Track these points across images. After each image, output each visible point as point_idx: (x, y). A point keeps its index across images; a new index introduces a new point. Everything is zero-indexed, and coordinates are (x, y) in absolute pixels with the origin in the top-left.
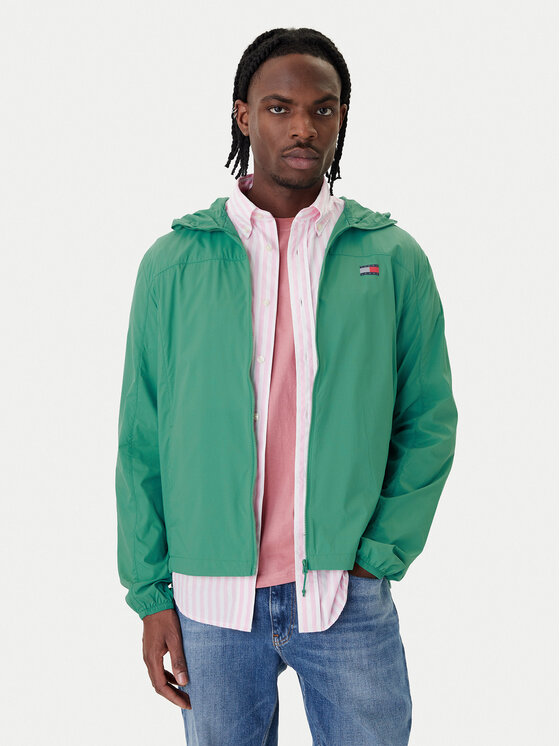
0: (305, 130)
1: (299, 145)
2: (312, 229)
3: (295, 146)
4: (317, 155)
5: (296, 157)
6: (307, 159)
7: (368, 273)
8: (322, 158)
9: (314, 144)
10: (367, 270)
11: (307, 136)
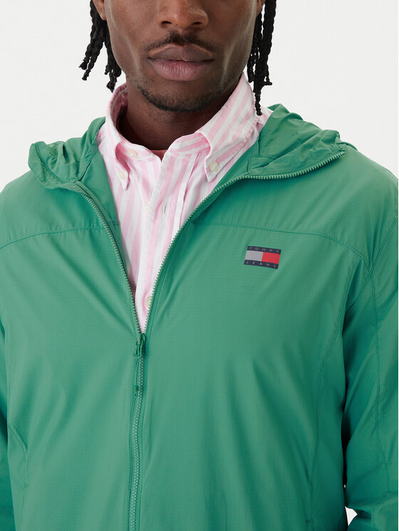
0: (183, 12)
1: (175, 39)
2: (198, 169)
3: (167, 42)
4: (211, 55)
5: (171, 61)
6: (192, 63)
7: (257, 263)
8: (222, 59)
9: (202, 35)
10: (258, 256)
11: (186, 22)
